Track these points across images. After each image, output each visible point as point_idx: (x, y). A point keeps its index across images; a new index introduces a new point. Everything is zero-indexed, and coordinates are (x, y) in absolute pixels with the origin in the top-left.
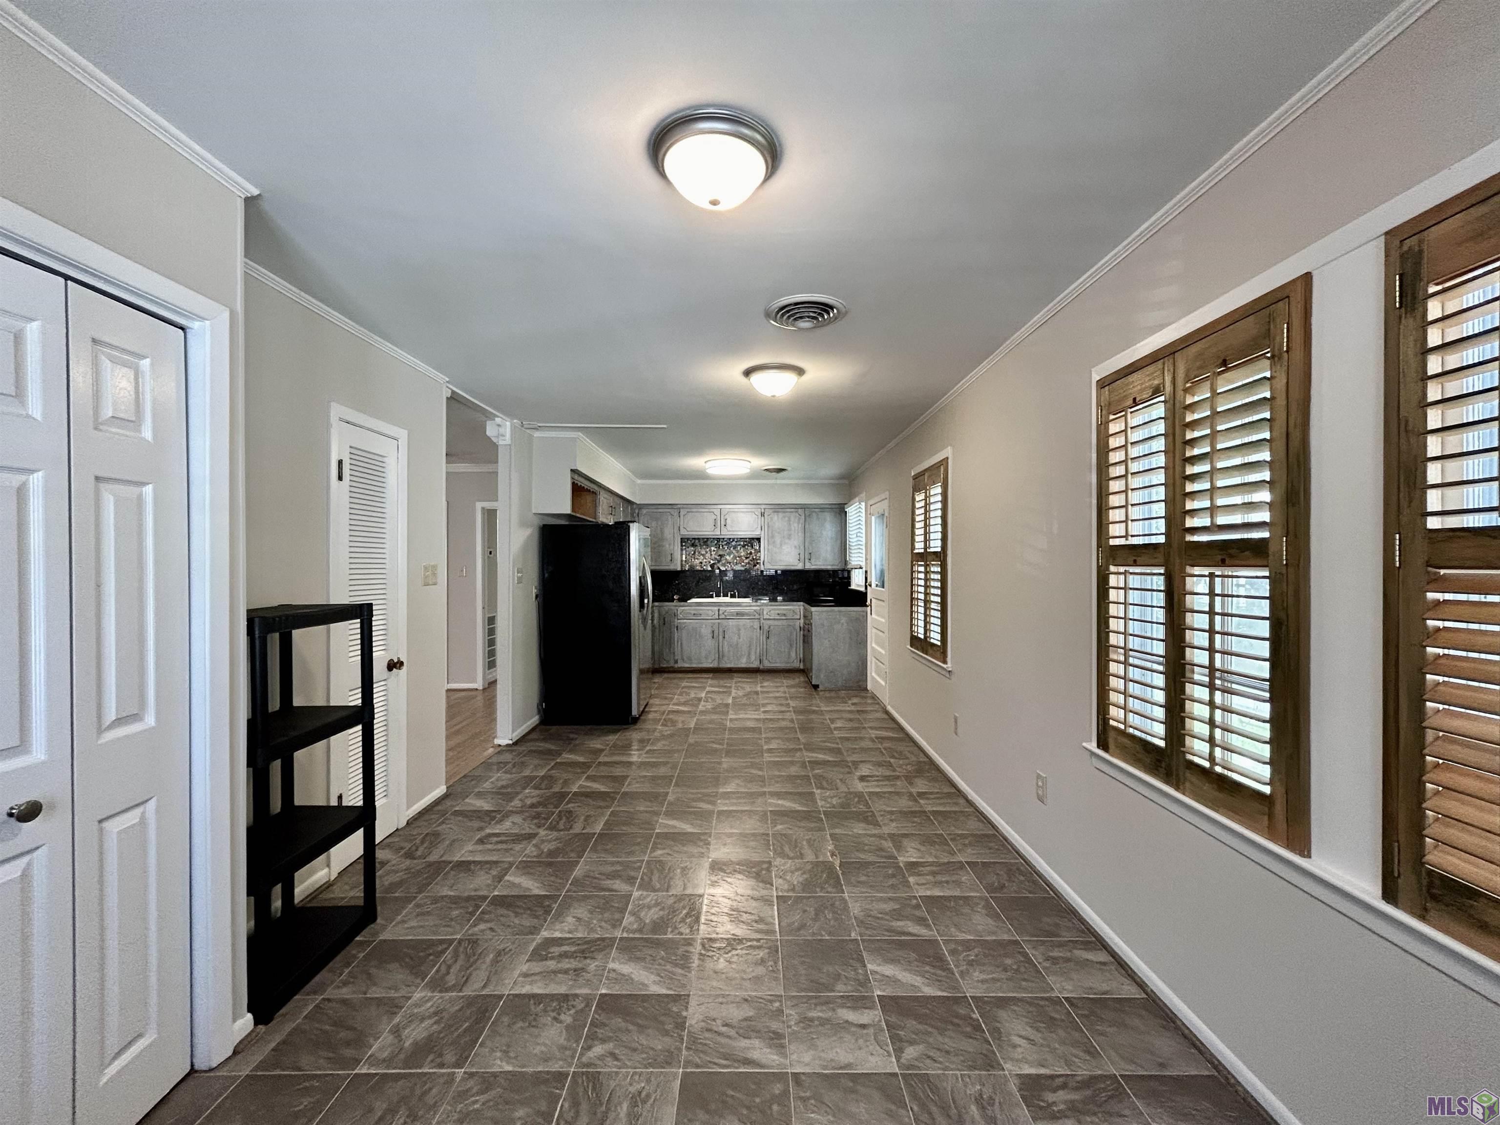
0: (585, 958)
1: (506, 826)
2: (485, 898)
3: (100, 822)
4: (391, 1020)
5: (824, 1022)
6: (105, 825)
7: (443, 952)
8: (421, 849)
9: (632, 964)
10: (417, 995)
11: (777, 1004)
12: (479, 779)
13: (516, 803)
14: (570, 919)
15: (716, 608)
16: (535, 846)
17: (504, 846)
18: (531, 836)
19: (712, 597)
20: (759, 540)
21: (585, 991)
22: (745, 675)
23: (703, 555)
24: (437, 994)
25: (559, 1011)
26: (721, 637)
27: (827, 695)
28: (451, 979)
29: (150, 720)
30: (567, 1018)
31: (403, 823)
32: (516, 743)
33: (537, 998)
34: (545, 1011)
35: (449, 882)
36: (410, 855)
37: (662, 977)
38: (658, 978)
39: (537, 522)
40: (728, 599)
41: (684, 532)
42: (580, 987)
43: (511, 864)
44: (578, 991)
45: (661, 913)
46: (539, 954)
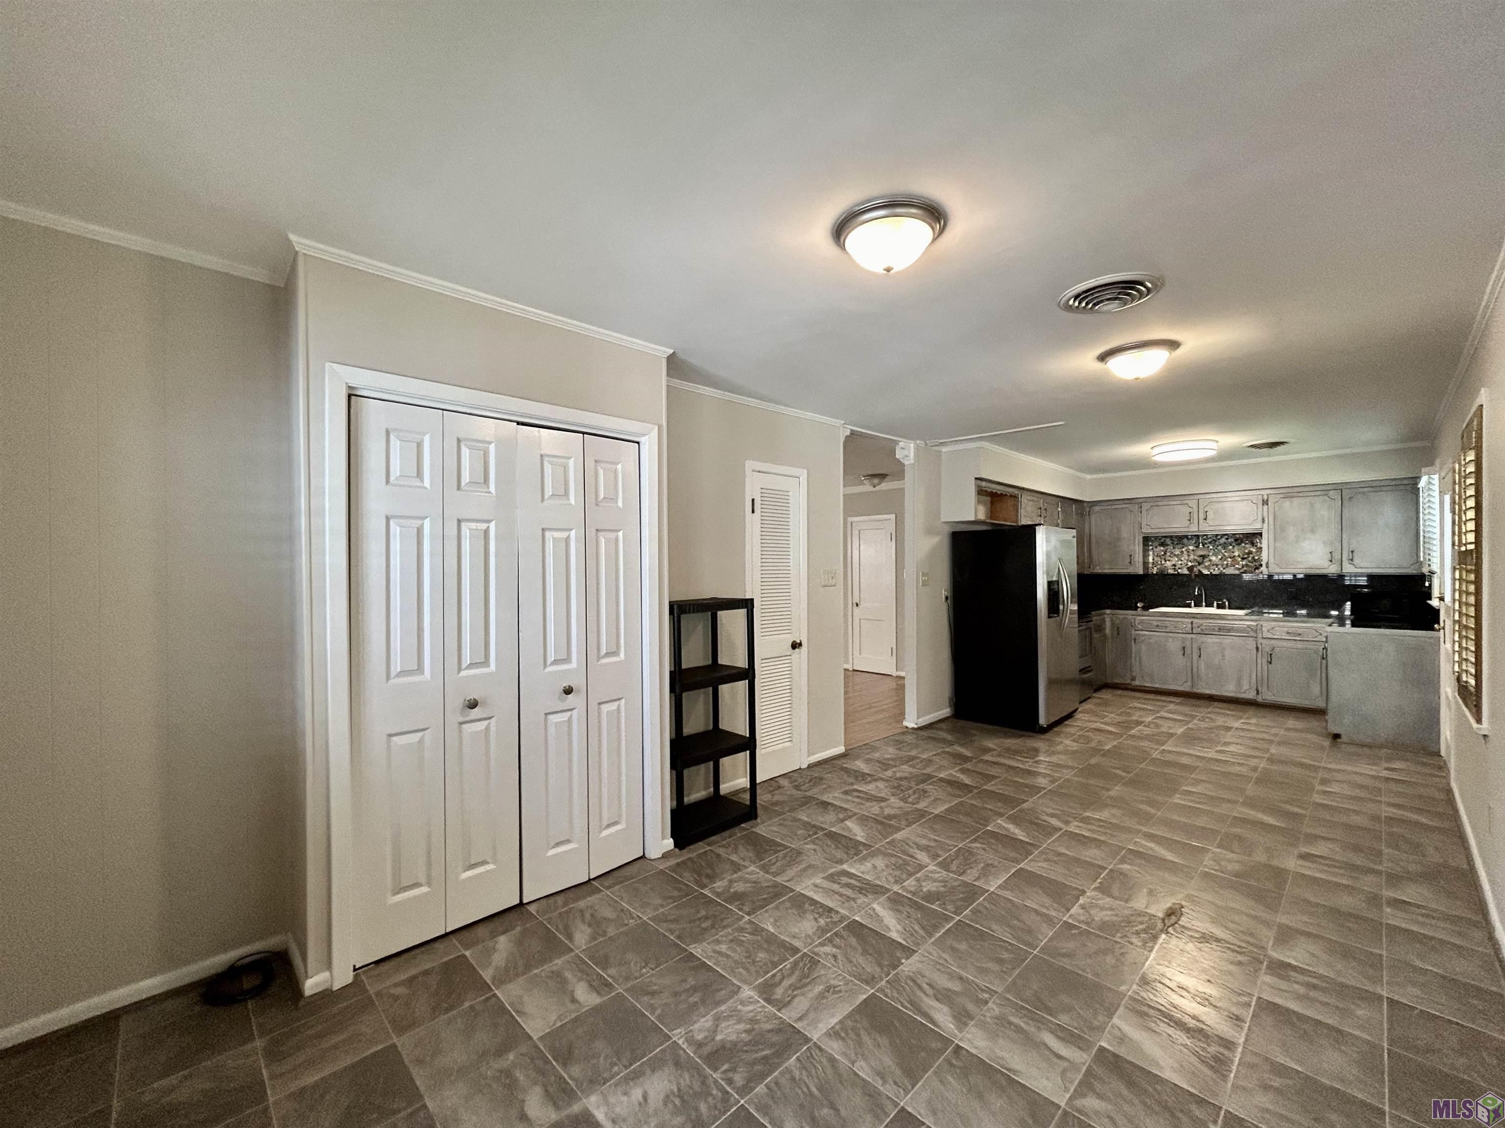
0: (861, 893)
1: (870, 788)
2: (824, 829)
3: (600, 704)
4: (732, 875)
5: (1019, 1030)
6: (602, 706)
7: (779, 851)
8: (807, 785)
9: (890, 912)
10: (752, 868)
11: (986, 996)
12: (874, 749)
13: (889, 773)
14: (869, 865)
15: (1189, 620)
16: (881, 808)
17: (859, 800)
18: (883, 800)
19: (1189, 606)
20: (1261, 534)
21: (843, 911)
22: (1232, 706)
23: (1177, 556)
24: (762, 873)
25: (821, 916)
26: (1195, 657)
27: (1352, 749)
28: (773, 869)
29: (622, 655)
30: (822, 922)
31: (804, 766)
32: (920, 729)
33: (813, 902)
34: (813, 911)
35: (808, 812)
36: (797, 788)
37: (905, 930)
38: (902, 930)
39: (948, 530)
40: (1213, 610)
41: (1147, 530)
42: (843, 908)
43: (855, 814)
44: (841, 910)
45: (942, 889)
46: (831, 878)
